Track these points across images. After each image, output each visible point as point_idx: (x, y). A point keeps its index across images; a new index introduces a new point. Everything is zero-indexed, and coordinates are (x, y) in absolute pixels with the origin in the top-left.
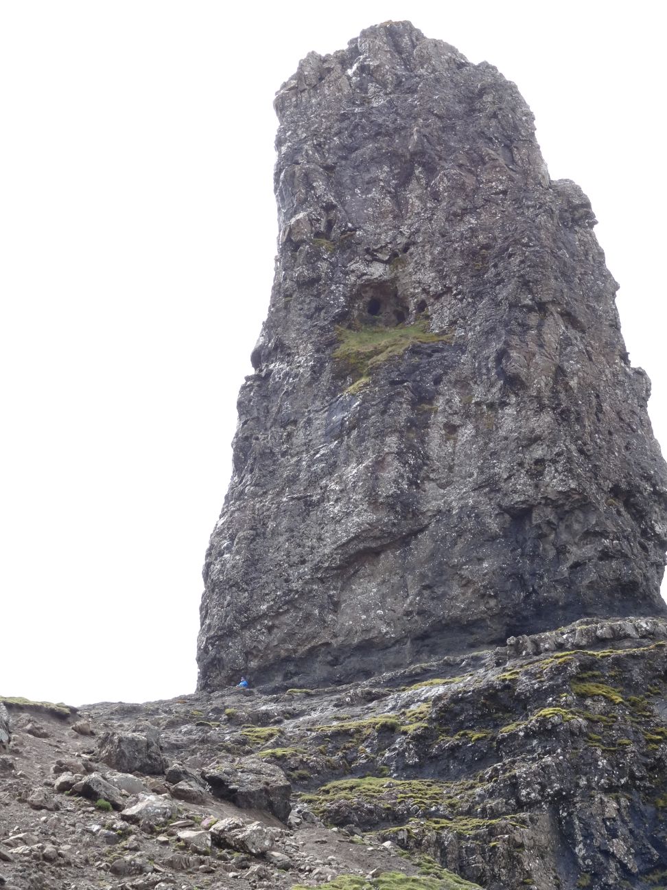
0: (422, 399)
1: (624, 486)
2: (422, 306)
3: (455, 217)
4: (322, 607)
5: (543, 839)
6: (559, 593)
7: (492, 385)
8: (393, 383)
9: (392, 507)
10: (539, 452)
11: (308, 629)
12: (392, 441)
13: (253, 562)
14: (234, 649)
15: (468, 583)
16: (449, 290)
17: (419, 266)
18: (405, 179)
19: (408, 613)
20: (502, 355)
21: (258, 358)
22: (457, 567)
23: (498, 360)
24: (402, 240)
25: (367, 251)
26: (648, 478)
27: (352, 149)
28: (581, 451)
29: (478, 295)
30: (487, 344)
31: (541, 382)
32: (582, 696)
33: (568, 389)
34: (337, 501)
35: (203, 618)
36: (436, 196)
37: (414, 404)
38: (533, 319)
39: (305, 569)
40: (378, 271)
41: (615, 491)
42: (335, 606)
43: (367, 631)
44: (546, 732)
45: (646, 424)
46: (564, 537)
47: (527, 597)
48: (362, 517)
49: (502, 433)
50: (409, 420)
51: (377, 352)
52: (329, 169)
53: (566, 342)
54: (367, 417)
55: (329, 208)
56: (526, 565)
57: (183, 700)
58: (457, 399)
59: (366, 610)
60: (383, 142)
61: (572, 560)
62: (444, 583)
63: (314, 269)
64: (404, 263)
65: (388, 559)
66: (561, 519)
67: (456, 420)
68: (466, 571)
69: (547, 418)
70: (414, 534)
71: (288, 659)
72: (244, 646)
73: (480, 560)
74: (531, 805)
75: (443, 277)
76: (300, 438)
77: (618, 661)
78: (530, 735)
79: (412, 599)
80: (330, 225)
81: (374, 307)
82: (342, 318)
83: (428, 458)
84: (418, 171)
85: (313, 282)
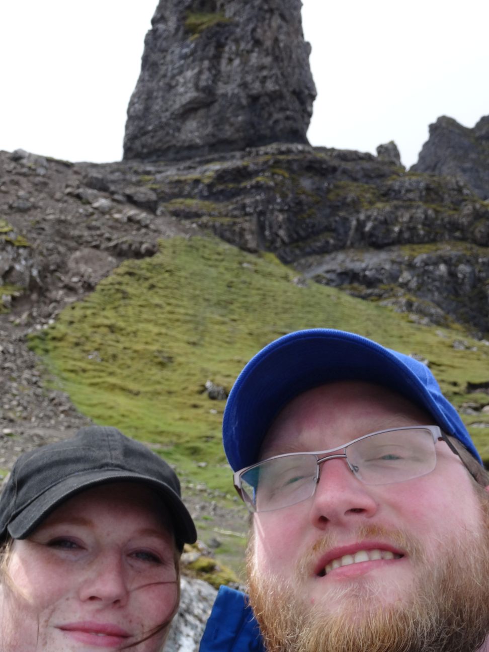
5: (253, 228)
7: (248, 43)
8: (209, 38)
9: (204, 91)
12: (206, 63)
15: (232, 125)
19: (208, 135)
20: (254, 30)
22: (229, 118)
23: (252, 32)
28: (282, 74)
30: (248, 25)
31: (268, 43)
32: (273, 174)
33: (279, 47)
34: (182, 86)
35: (126, 130)
37: (216, 47)
38: (268, 16)
39: (168, 113)
41: (294, 92)
43: (191, 141)
44: (258, 187)
46: (272, 109)
47: (255, 132)
48: (192, 94)
49: (251, 64)
50: (214, 55)
51: (202, 24)
53: (280, 27)
54: (197, 51)
56: (255, 119)
58: (234, 47)
59: (191, 132)
61: (274, 119)
62: (222, 124)
66: (271, 102)
67: (233, 56)
68: (232, 120)
69: (269, 59)
70: (212, 103)
72: (142, 143)
74: (250, 214)
76: (169, 58)
81: (202, 4)
83: (220, 71)
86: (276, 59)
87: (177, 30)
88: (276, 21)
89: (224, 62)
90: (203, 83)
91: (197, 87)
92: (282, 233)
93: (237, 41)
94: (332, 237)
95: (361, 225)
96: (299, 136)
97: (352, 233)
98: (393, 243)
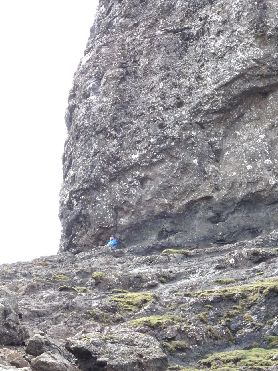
4: (201, 156)
11: (186, 181)
13: (122, 105)
14: (102, 204)
34: (219, 33)
35: (67, 169)
39: (183, 112)
43: (253, 183)
48: (248, 53)
57: (45, 262)
59: (252, 159)
71: (163, 216)
72: (113, 201)
90: (276, 22)
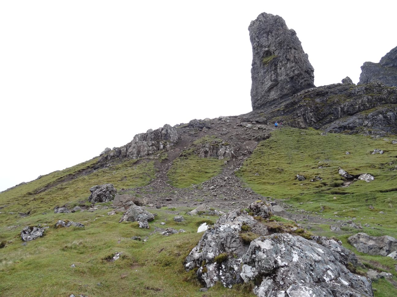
0: (276, 65)
1: (306, 70)
2: (273, 52)
3: (276, 39)
5: (302, 120)
6: (299, 87)
7: (285, 61)
8: (271, 64)
9: (274, 81)
10: (293, 69)
12: (273, 72)
13: (257, 93)
14: (256, 104)
15: (286, 89)
16: (277, 49)
17: (272, 47)
18: (268, 35)
19: (279, 95)
20: (286, 56)
21: (252, 65)
22: (285, 87)
23: (286, 57)
24: (269, 44)
25: (265, 47)
26: (310, 69)
27: (260, 33)
28: (299, 67)
29: (281, 49)
30: (284, 55)
31: (292, 59)
32: (305, 100)
33: (296, 59)
34: (266, 82)
36: (273, 36)
37: (275, 66)
38: (290, 50)
39: (264, 92)
40: (266, 49)
41: (305, 72)
42: (269, 96)
43: (274, 98)
44: (300, 106)
45: (308, 61)
46: (299, 79)
47: (295, 89)
48: (270, 83)
49: (288, 67)
50: (274, 69)
51: (268, 60)
52: (257, 36)
53: (295, 52)
54: (268, 70)
55: (258, 42)
56: (294, 85)
58: (281, 64)
59: (273, 95)
60: (264, 31)
61: (300, 82)
62: (283, 90)
63: (258, 51)
64: (270, 47)
65: (275, 88)
66: (298, 77)
67: (281, 67)
68: (286, 87)
69: (294, 64)
70: (278, 84)
72: (258, 104)
73: (288, 85)
74: (300, 116)
75: (276, 47)
76: (260, 75)
77: (309, 95)
78: (298, 107)
79: (279, 92)
80: (259, 44)
81: (267, 54)
82: (263, 57)
83: (278, 73)
84: (270, 33)
85: (258, 53)
86: (296, 63)
87: (260, 65)
88: (293, 51)
89: (278, 70)
90: (273, 79)
91: (272, 81)
92: (313, 119)
93: (281, 62)
94: (333, 116)
95: (342, 109)
96: (311, 85)
97: (340, 112)
98: (357, 112)
